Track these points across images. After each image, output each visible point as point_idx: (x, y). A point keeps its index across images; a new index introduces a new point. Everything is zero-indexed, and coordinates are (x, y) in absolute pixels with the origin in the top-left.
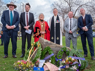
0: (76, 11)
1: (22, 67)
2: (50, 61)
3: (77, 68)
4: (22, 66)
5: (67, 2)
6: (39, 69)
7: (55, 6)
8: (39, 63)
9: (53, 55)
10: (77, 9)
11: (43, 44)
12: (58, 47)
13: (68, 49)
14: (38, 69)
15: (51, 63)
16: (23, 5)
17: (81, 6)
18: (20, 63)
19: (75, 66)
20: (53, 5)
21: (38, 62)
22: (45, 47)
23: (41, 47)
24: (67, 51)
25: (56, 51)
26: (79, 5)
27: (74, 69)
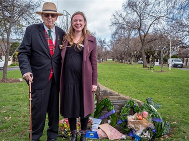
0: (150, 26)
1: (67, 132)
2: (109, 121)
3: (150, 136)
4: (66, 130)
5: (136, 11)
6: (93, 135)
7: (117, 17)
8: (92, 124)
9: (114, 112)
10: (151, 22)
11: (98, 93)
12: (122, 99)
13: (138, 102)
14: (91, 134)
15: (111, 124)
16: (67, 15)
17: (159, 19)
18: (63, 125)
19: (147, 132)
20: (114, 16)
21: (90, 122)
22: (102, 99)
23: (96, 98)
24: (135, 107)
25: (118, 105)
26: (155, 17)
27: (145, 137)
